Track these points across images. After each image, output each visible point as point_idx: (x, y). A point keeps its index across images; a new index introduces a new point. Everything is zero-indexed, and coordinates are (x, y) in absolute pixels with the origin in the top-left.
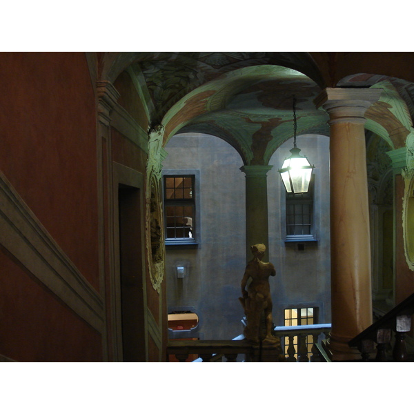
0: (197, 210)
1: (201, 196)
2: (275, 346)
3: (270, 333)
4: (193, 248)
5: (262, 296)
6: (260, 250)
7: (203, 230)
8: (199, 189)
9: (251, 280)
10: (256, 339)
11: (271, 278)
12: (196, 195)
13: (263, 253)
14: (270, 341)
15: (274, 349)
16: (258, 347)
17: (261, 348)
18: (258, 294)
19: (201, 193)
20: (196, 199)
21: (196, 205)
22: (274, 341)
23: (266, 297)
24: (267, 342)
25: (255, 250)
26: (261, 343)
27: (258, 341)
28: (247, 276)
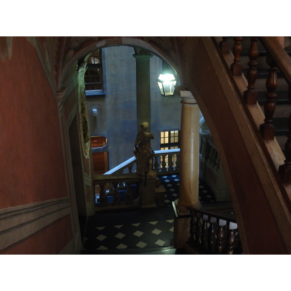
0: (104, 72)
1: (106, 62)
2: (154, 177)
3: (151, 170)
4: (102, 97)
5: (146, 151)
6: (145, 127)
7: (108, 85)
8: (104, 58)
9: (140, 142)
10: (143, 174)
11: (152, 140)
12: (103, 62)
13: (147, 128)
14: (151, 175)
15: (153, 179)
16: (144, 178)
17: (146, 179)
18: (144, 150)
19: (106, 60)
20: (103, 64)
21: (103, 69)
22: (153, 175)
23: (148, 152)
24: (149, 175)
25: (142, 126)
26: (146, 176)
27: (144, 175)
28: (138, 140)
